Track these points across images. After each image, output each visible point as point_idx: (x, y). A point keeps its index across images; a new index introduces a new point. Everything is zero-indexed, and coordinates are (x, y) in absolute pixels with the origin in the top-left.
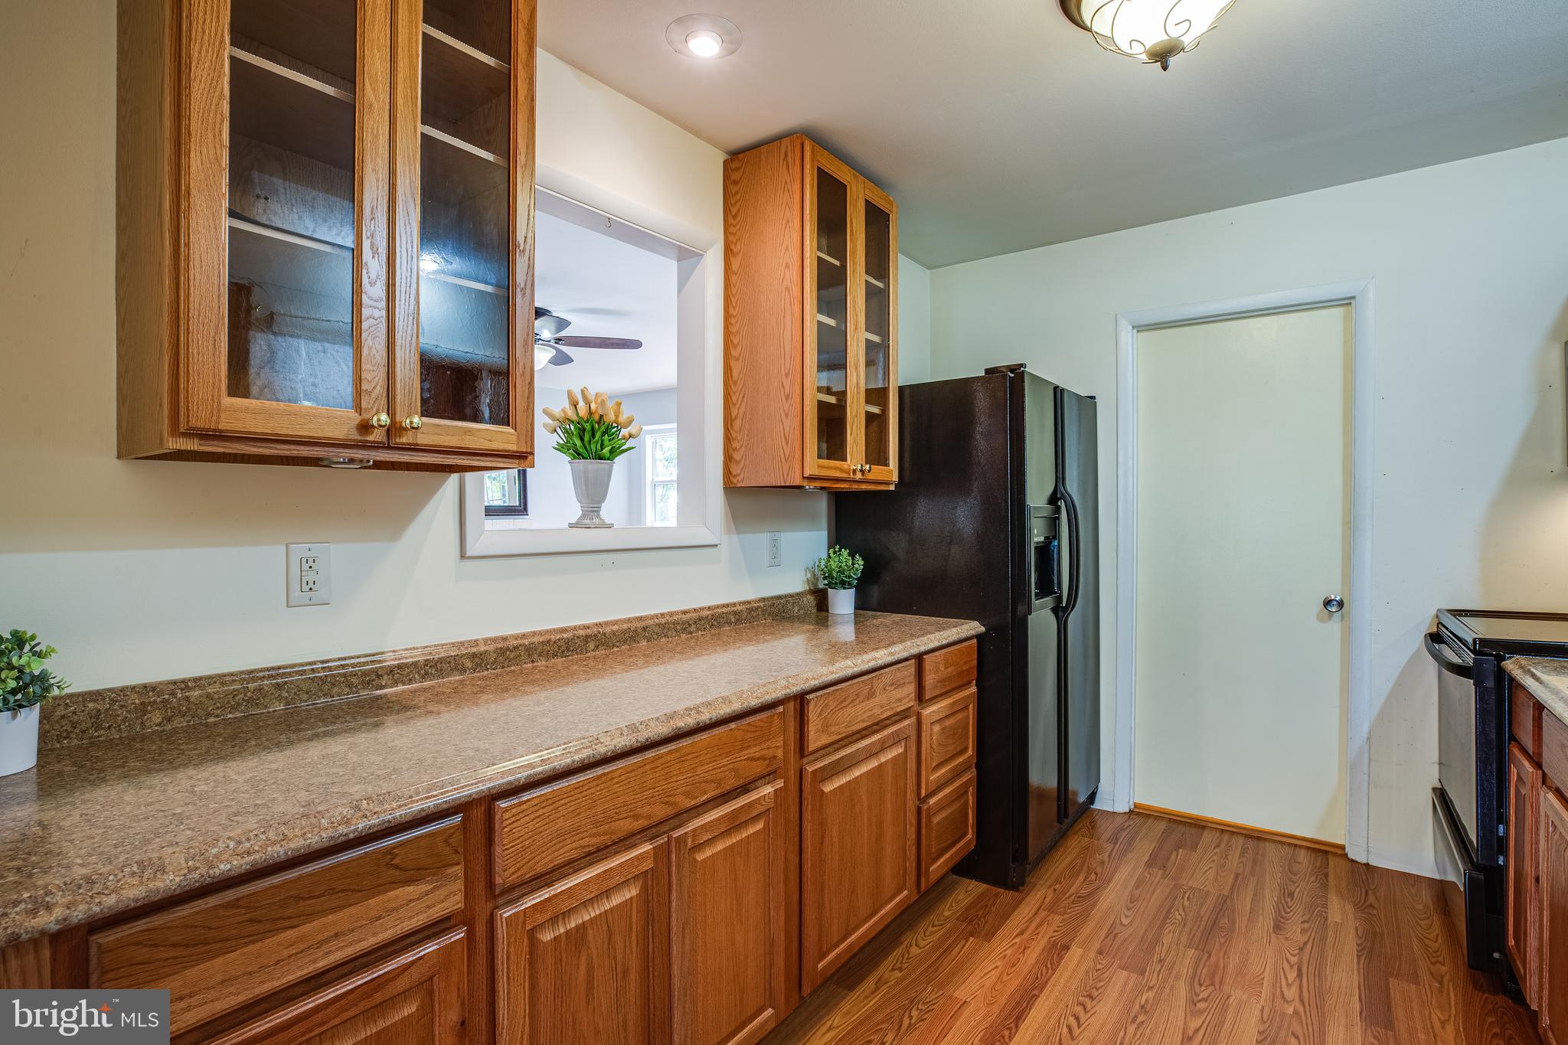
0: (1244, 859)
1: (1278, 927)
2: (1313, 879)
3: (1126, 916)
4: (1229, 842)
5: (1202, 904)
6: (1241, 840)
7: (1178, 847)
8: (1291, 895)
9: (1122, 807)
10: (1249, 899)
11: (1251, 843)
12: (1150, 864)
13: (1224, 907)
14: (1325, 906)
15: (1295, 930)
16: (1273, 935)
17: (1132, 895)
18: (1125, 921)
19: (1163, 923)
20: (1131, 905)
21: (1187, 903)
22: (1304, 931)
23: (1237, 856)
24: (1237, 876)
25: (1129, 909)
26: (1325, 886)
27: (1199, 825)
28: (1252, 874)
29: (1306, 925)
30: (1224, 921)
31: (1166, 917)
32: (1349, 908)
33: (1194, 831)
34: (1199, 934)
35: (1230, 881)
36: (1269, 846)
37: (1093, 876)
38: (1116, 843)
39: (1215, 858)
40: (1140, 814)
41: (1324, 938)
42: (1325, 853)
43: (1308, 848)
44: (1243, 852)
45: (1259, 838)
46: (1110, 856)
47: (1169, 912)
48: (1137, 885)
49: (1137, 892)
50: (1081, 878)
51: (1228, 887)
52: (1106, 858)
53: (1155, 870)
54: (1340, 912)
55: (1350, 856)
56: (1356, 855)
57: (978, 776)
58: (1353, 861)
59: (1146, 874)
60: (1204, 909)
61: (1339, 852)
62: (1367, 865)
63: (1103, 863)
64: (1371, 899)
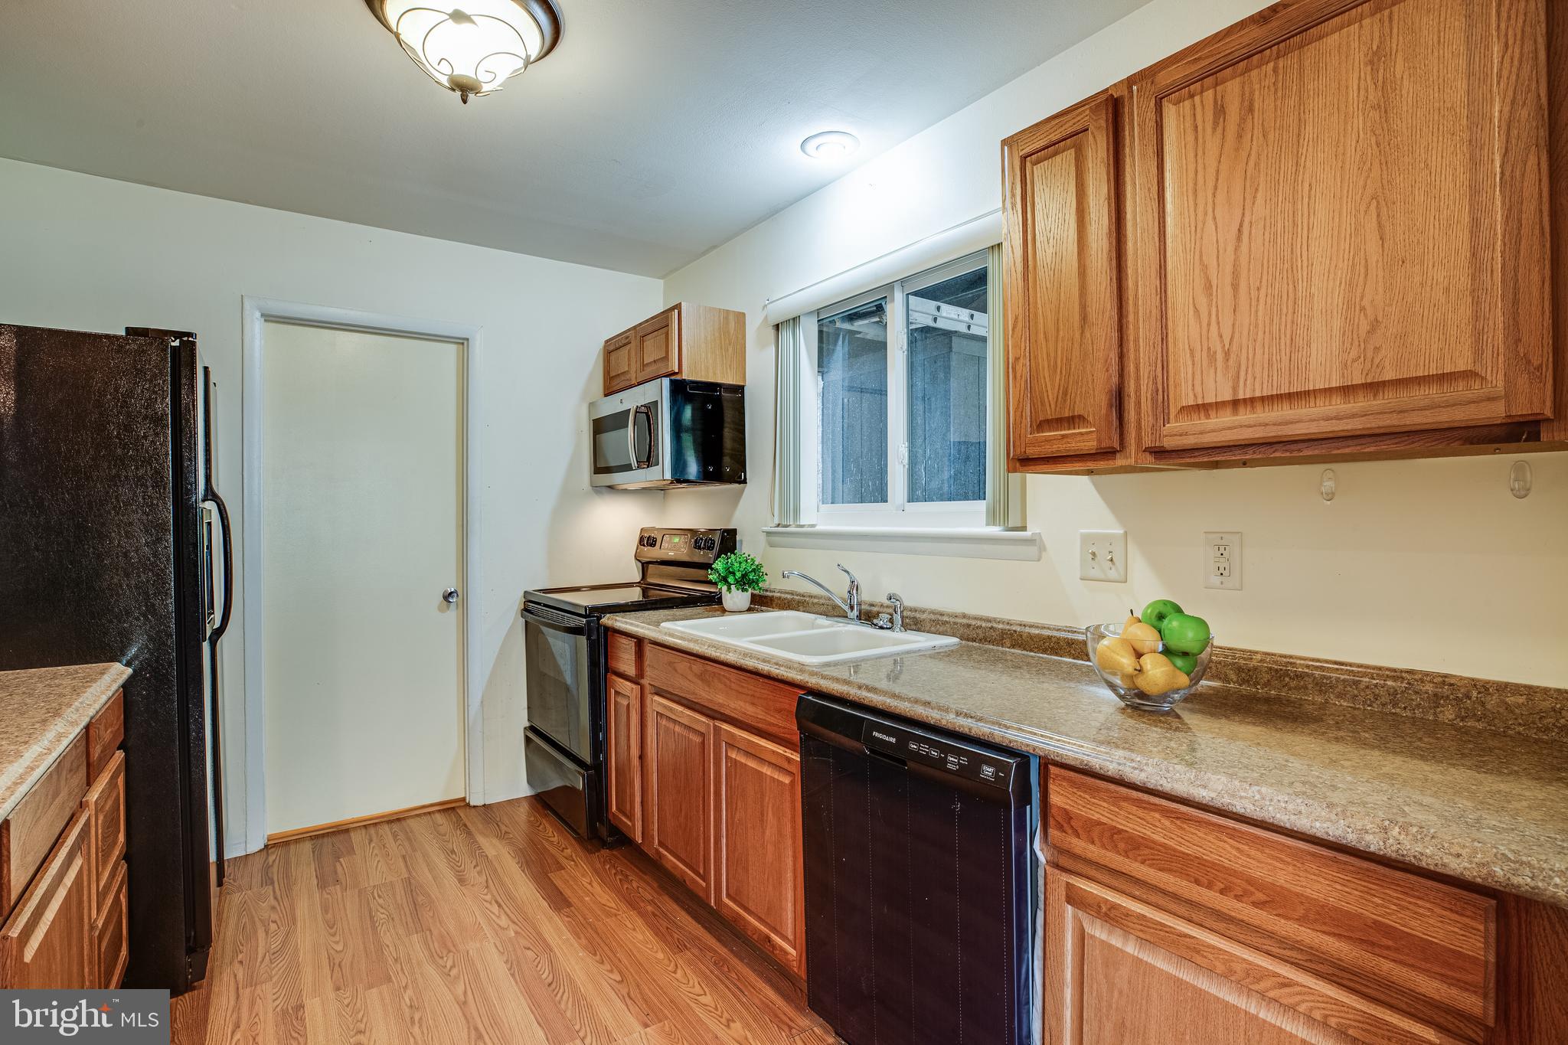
0: (399, 842)
1: (462, 881)
2: (459, 832)
3: (337, 943)
4: (377, 834)
5: (394, 895)
6: (386, 827)
7: (337, 858)
8: (453, 852)
9: (256, 845)
10: (426, 870)
11: (396, 827)
12: (322, 884)
13: (411, 887)
14: (480, 848)
15: (472, 874)
16: (462, 888)
17: (327, 922)
18: (339, 948)
19: (374, 928)
20: (333, 931)
21: (381, 901)
22: (479, 873)
23: (392, 841)
24: (404, 857)
25: (334, 935)
26: (469, 833)
27: (340, 831)
28: (414, 850)
29: (478, 868)
30: (420, 899)
31: (373, 923)
32: (495, 841)
33: (341, 837)
34: (409, 919)
35: (402, 865)
36: (412, 823)
37: (273, 926)
38: (272, 883)
39: (375, 852)
40: (277, 845)
41: (495, 871)
42: (454, 809)
43: (439, 811)
44: (395, 836)
45: (399, 820)
46: (276, 898)
47: (371, 917)
48: (325, 909)
49: (329, 916)
50: (261, 934)
51: (404, 870)
52: (273, 902)
53: (332, 888)
54: (492, 846)
55: (472, 804)
56: (476, 800)
57: (128, 867)
58: (474, 807)
59: (326, 896)
60: (398, 898)
61: (462, 804)
62: (484, 805)
63: (273, 908)
64: (504, 828)
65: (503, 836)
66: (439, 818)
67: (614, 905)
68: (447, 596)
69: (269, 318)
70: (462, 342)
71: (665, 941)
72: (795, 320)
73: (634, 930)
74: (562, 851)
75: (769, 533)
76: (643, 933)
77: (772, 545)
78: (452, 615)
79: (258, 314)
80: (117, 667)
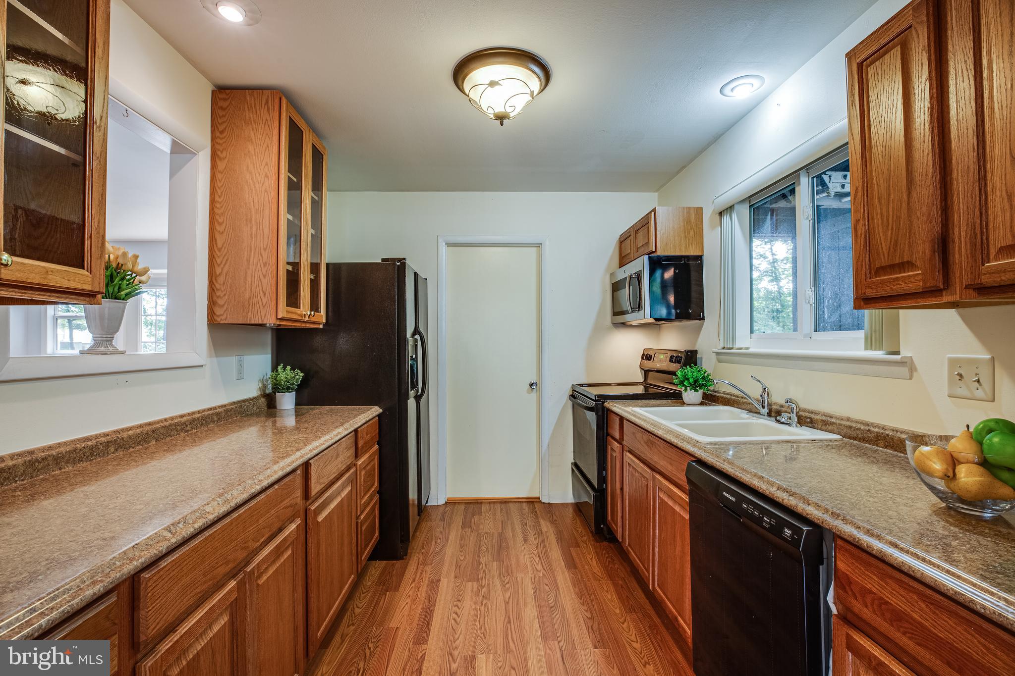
0: (502, 514)
1: (525, 540)
2: (532, 515)
3: (462, 556)
4: (494, 507)
5: (492, 539)
6: (499, 505)
7: (473, 515)
8: (526, 524)
9: (442, 501)
10: (510, 531)
11: (503, 506)
12: (463, 527)
13: (501, 538)
14: (540, 526)
15: (531, 538)
16: (525, 545)
17: (460, 544)
18: (462, 558)
19: (479, 554)
20: (461, 550)
21: (486, 541)
22: (535, 539)
23: (499, 513)
24: (502, 522)
25: (461, 552)
26: (537, 517)
27: (478, 502)
28: (508, 520)
29: (535, 536)
30: (504, 544)
31: (479, 550)
32: (548, 523)
33: (478, 506)
34: (495, 554)
35: (500, 526)
36: (511, 505)
37: (439, 541)
38: (444, 521)
39: (491, 516)
40: (451, 503)
41: (543, 540)
42: (532, 502)
43: (525, 502)
44: (501, 510)
45: (505, 502)
46: (443, 528)
47: (479, 548)
48: (461, 539)
49: (462, 542)
50: (433, 543)
51: (500, 528)
52: (442, 529)
53: (467, 529)
54: (546, 526)
55: (542, 501)
56: (545, 500)
57: (380, 498)
58: (544, 503)
59: (463, 532)
60: (494, 541)
61: (538, 500)
62: (549, 503)
63: (441, 532)
64: (555, 517)
65: (553, 522)
66: (525, 506)
67: (600, 575)
68: (532, 385)
69: (449, 245)
70: (538, 245)
71: (623, 604)
72: (730, 208)
73: (607, 592)
74: (582, 537)
75: (717, 354)
76: (612, 595)
77: (720, 361)
78: (534, 395)
79: (444, 244)
80: (377, 408)
